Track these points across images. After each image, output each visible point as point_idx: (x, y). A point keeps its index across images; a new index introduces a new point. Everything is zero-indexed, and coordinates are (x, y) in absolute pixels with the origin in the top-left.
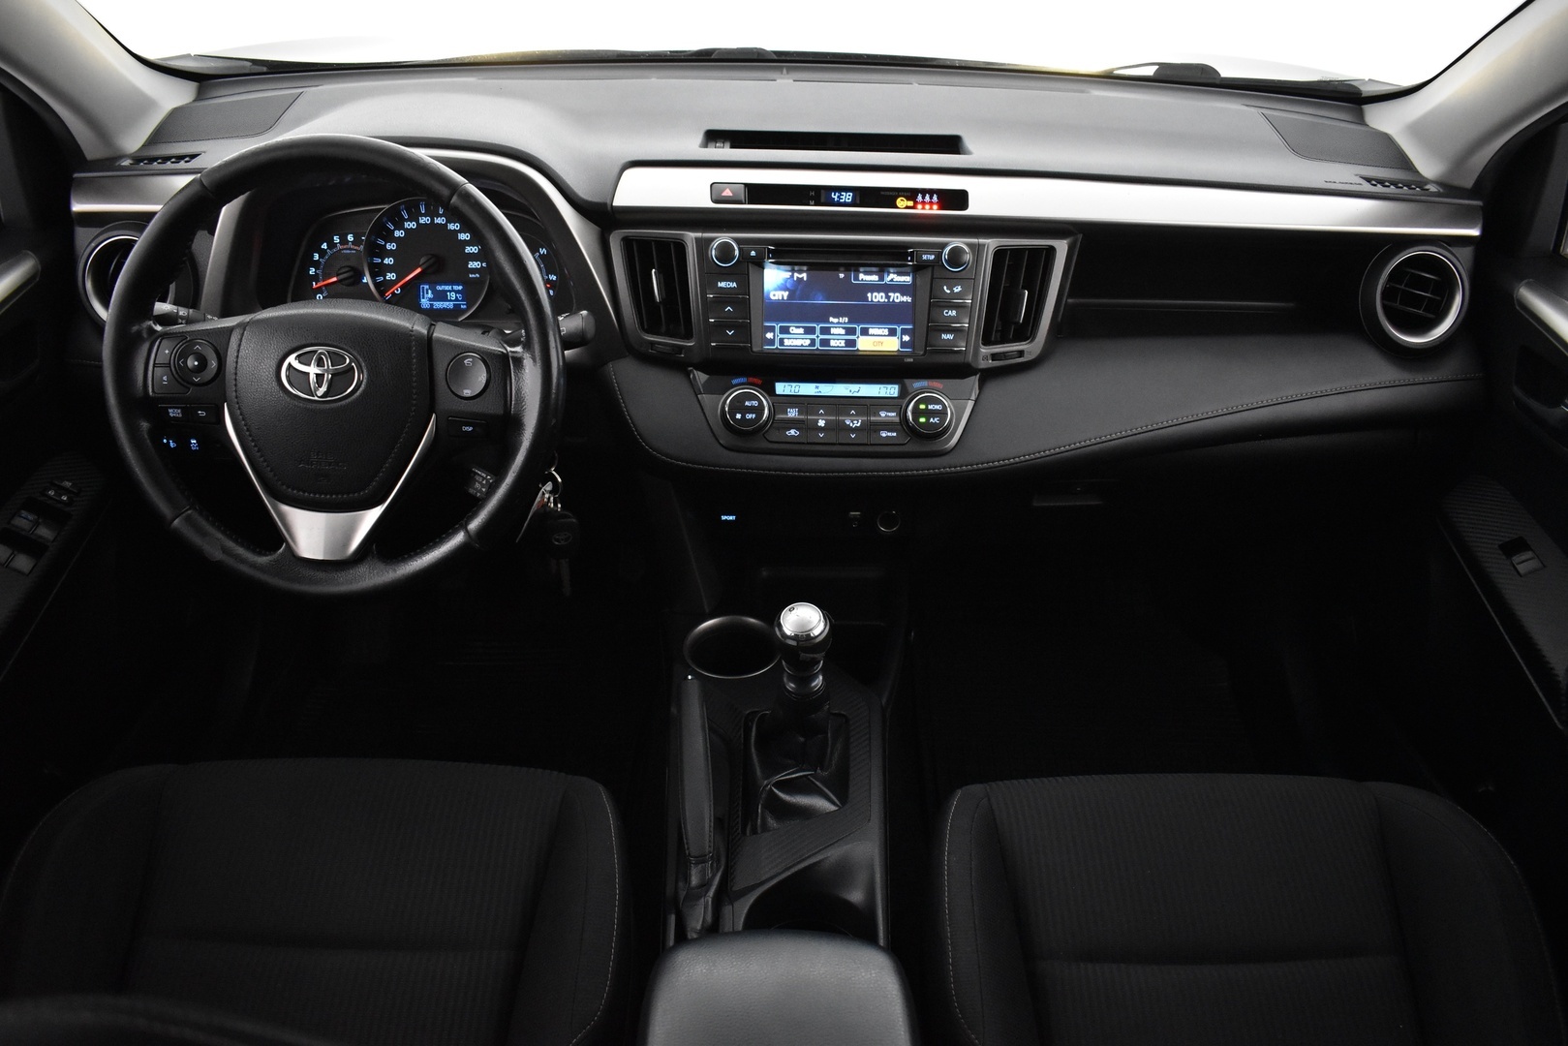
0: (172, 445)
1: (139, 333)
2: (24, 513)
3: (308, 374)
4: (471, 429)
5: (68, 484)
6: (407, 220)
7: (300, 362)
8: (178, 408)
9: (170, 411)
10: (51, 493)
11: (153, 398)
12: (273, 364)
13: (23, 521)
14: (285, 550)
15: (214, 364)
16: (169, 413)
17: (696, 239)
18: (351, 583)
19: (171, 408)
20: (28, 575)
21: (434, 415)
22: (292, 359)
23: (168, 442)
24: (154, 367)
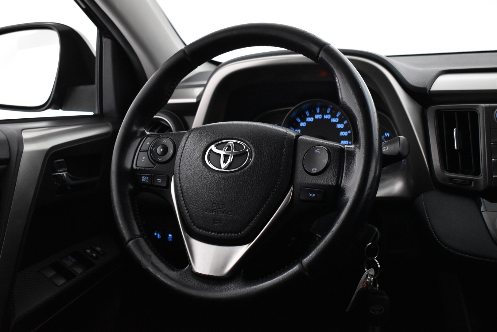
0: (159, 236)
1: (136, 132)
2: (70, 258)
3: (220, 155)
4: (314, 195)
5: (99, 249)
6: (308, 117)
7: (217, 148)
8: (147, 176)
9: (143, 177)
10: (88, 251)
11: (136, 169)
12: (202, 149)
13: (69, 262)
14: (188, 269)
15: (171, 151)
16: (142, 179)
17: (486, 108)
18: (222, 291)
19: (143, 176)
20: (59, 287)
21: (292, 187)
22: (213, 147)
23: (157, 235)
24: (140, 151)
